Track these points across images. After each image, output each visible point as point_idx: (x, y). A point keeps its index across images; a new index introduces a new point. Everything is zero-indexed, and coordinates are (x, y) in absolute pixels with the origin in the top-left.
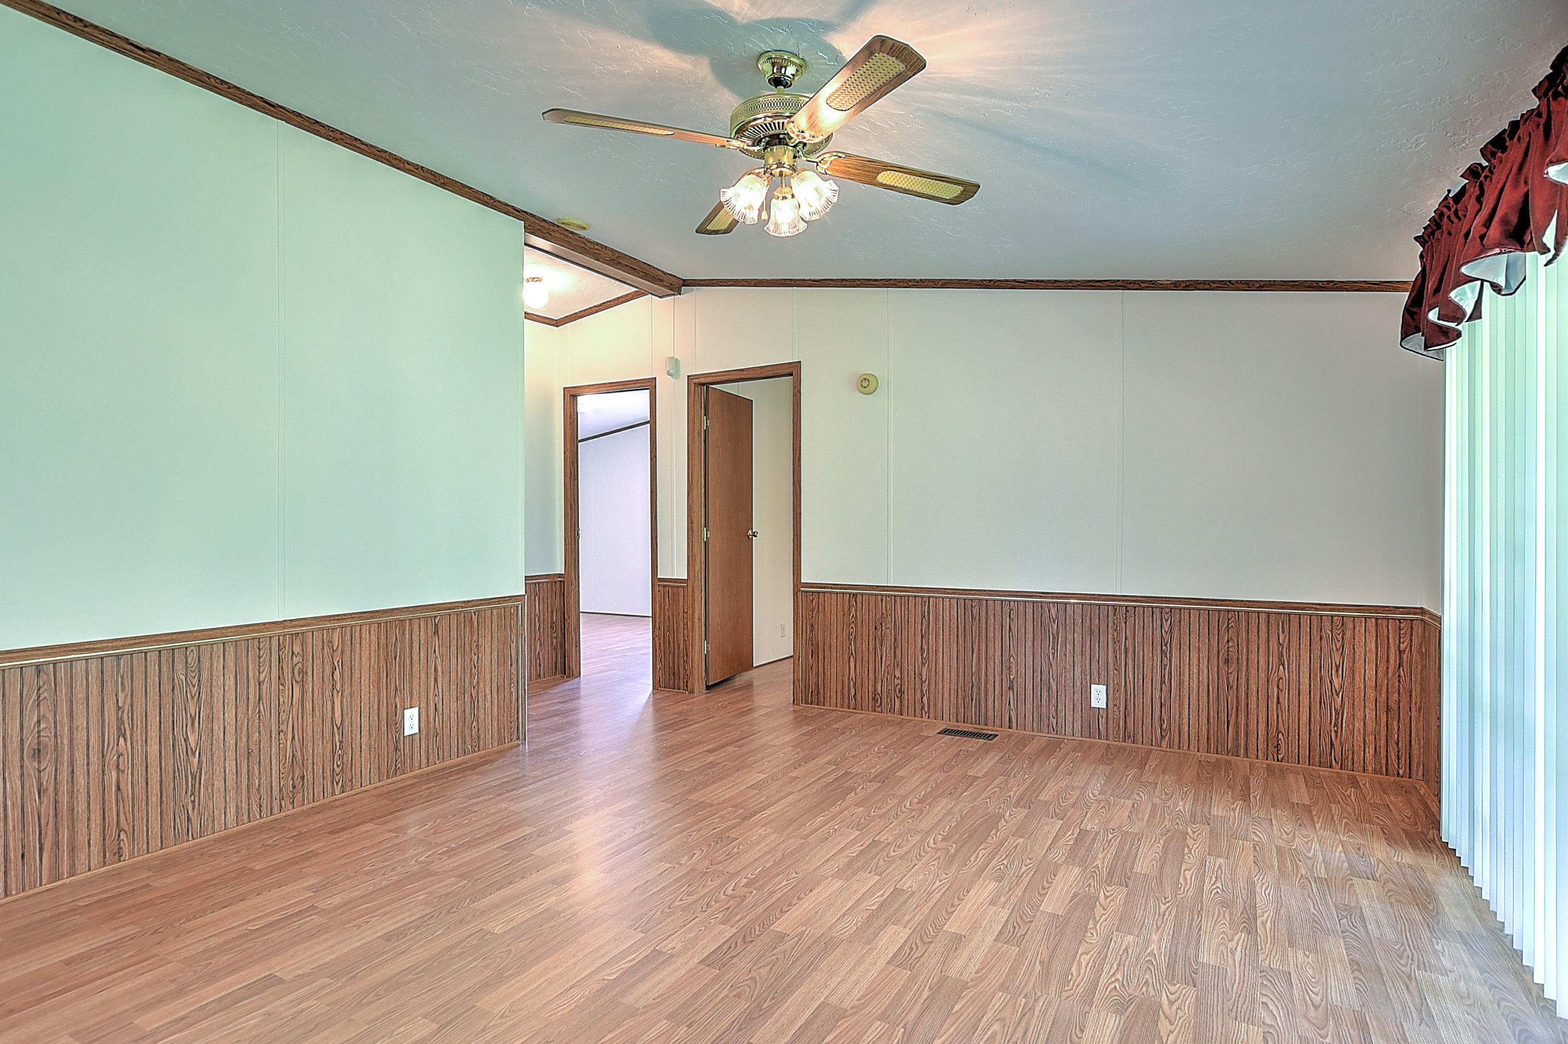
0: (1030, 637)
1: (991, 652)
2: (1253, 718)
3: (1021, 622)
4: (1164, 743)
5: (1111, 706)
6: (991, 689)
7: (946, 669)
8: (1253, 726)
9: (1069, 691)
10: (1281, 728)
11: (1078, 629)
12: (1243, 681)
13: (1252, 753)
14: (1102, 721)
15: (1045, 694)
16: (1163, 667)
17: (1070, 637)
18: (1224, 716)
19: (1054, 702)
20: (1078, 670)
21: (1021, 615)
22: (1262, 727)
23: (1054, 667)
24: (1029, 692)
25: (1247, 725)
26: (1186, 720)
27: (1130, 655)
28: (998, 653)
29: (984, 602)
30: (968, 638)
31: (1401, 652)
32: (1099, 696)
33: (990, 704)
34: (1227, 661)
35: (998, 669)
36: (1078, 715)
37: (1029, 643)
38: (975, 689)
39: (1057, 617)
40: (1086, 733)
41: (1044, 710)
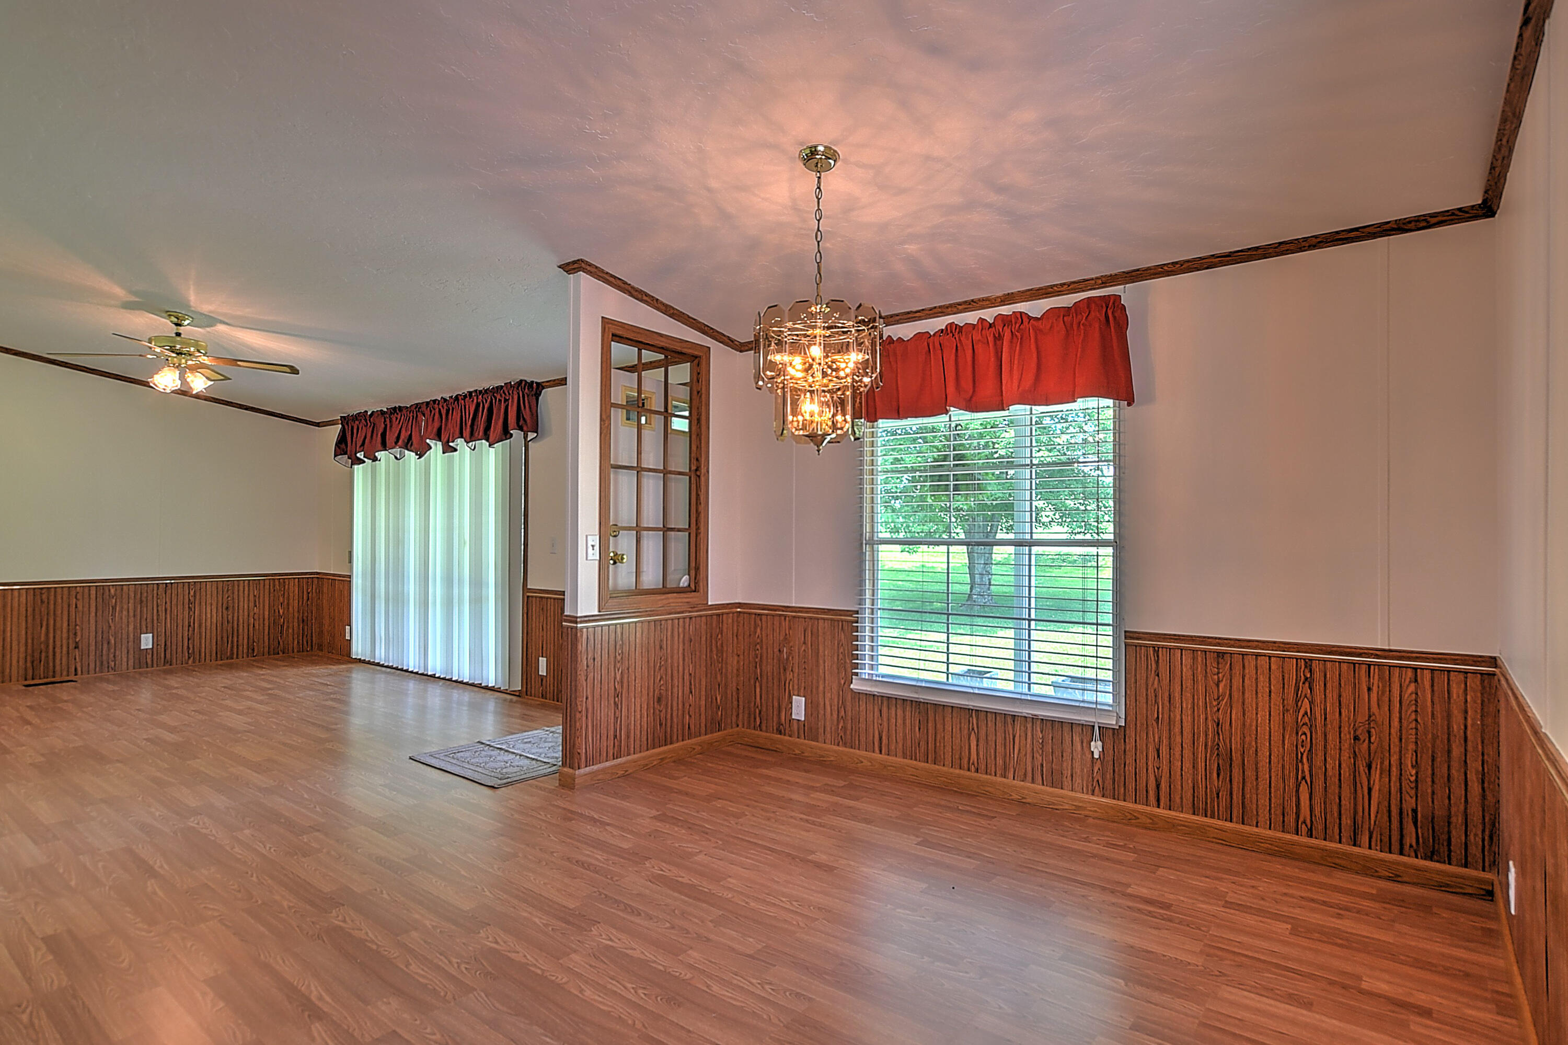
0: (93, 609)
1: (58, 625)
2: (241, 637)
3: (86, 600)
4: (190, 661)
5: (155, 646)
6: (58, 650)
7: (15, 643)
8: (240, 642)
9: (125, 641)
10: (256, 640)
11: (131, 601)
12: (236, 618)
13: (240, 656)
14: (149, 657)
15: (105, 646)
16: (190, 617)
17: (125, 607)
18: (225, 639)
19: (112, 650)
20: (131, 627)
21: (86, 596)
22: (246, 641)
23: (113, 628)
24: (93, 648)
25: (237, 641)
26: (203, 646)
27: (168, 612)
28: (65, 625)
29: (53, 590)
30: (37, 617)
31: (308, 593)
32: (147, 641)
33: (58, 662)
34: (227, 608)
35: (65, 635)
36: (131, 656)
37: (93, 614)
38: (43, 655)
39: (115, 595)
40: (137, 666)
41: (105, 658)
